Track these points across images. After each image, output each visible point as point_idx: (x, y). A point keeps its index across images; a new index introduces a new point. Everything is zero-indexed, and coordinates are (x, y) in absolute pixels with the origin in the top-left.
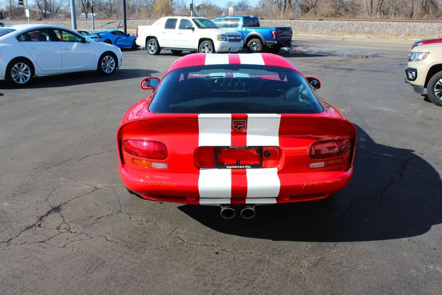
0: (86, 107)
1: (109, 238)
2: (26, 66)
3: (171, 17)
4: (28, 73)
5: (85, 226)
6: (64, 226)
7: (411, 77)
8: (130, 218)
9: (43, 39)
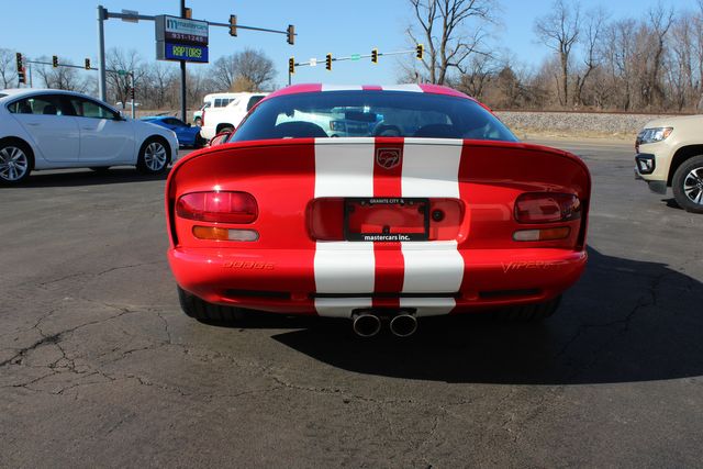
0: (116, 210)
1: (144, 379)
2: (20, 153)
3: (258, 94)
4: (23, 165)
5: (103, 363)
6: (65, 362)
7: (644, 168)
8: (186, 352)
9: (50, 111)
